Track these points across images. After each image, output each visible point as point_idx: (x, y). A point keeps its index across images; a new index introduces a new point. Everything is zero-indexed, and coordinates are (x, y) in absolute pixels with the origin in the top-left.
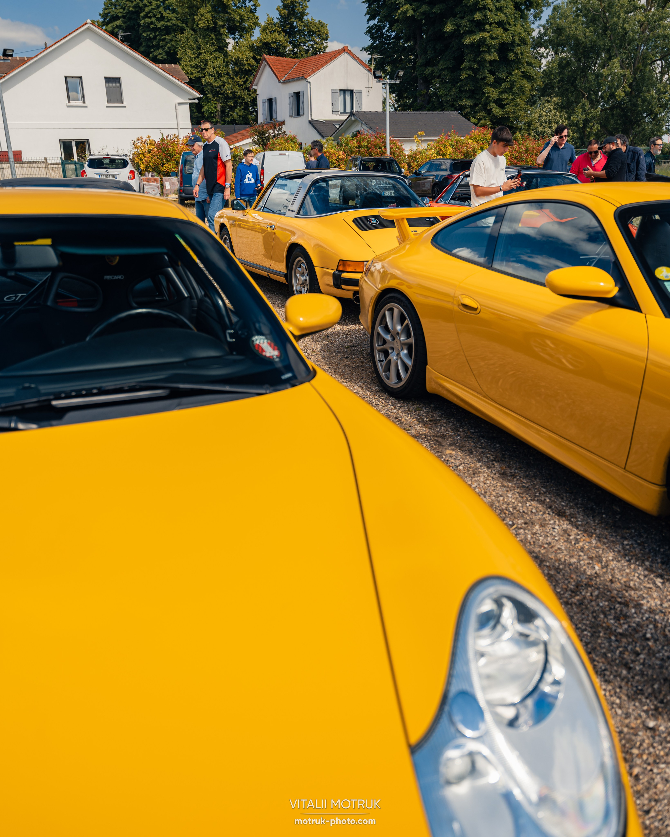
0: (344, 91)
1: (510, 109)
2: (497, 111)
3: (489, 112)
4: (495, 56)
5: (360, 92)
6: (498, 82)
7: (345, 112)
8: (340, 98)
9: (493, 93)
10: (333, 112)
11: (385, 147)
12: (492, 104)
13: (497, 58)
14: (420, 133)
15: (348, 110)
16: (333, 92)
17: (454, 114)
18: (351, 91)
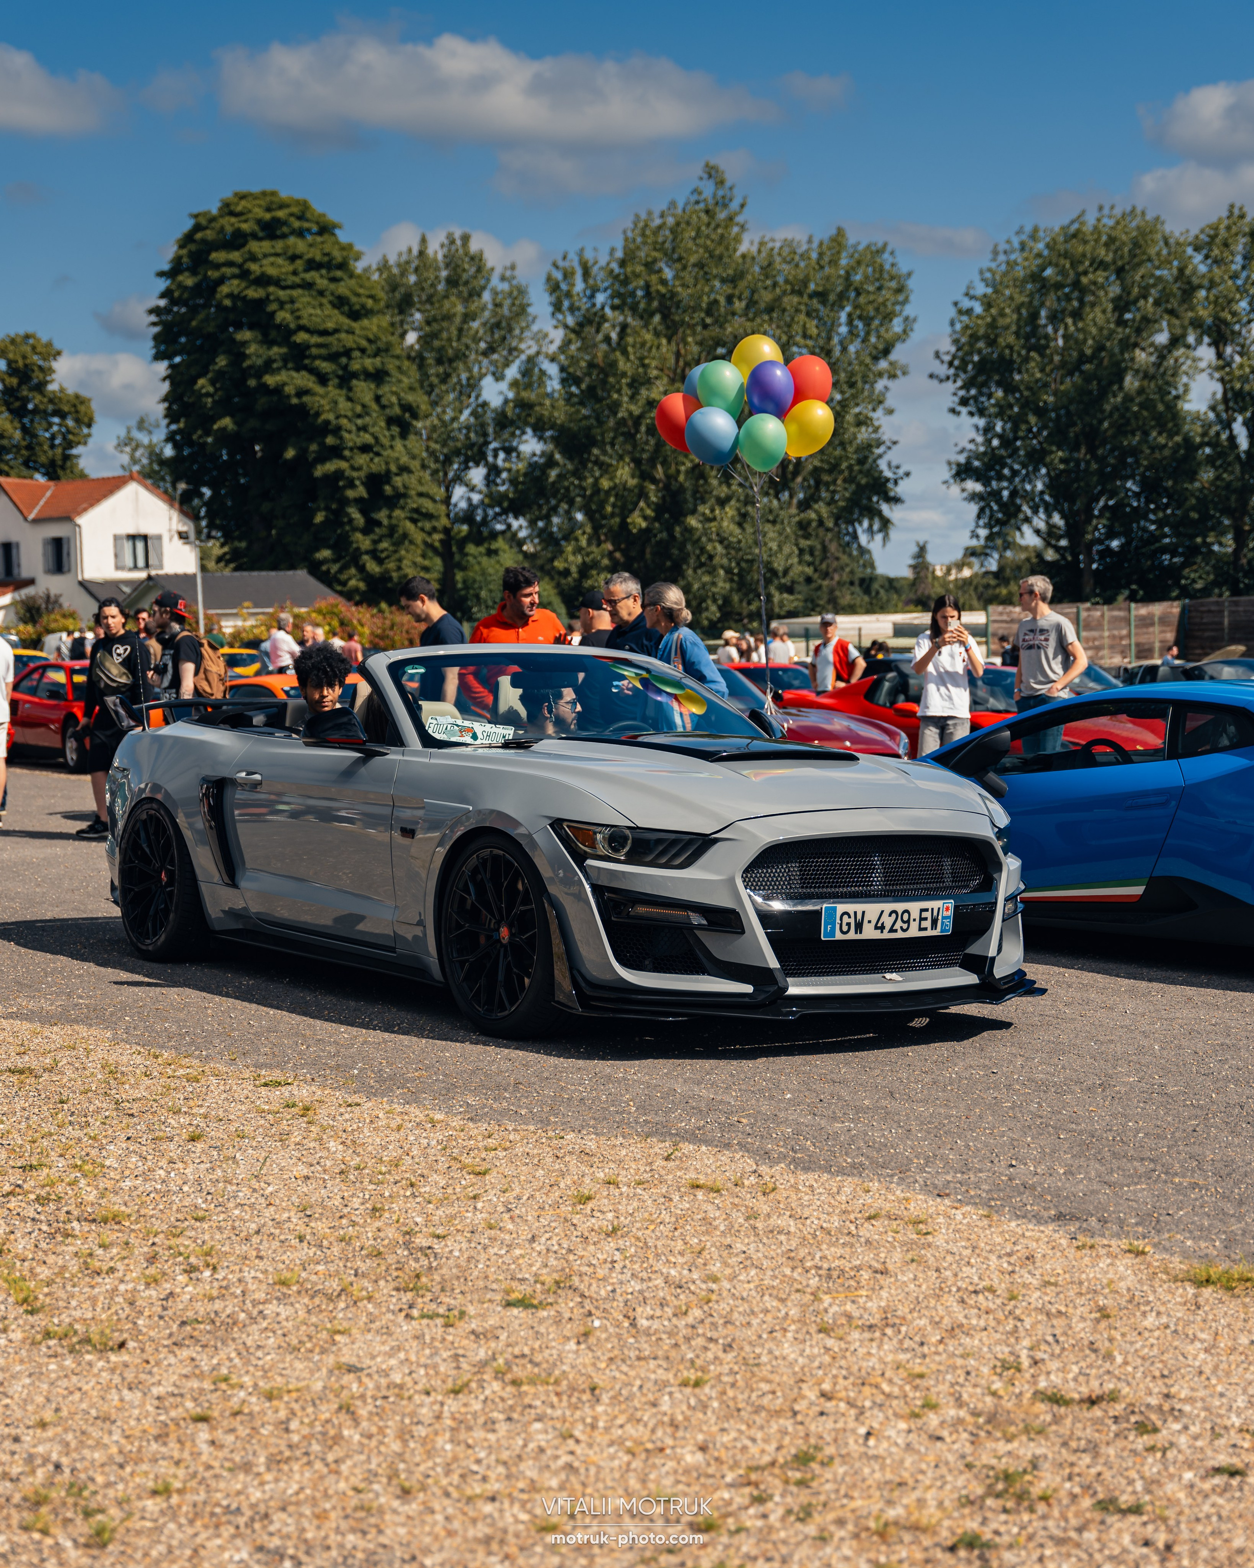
0: (133, 538)
1: (391, 565)
2: (372, 567)
3: (362, 569)
4: (361, 491)
5: (159, 538)
6: (371, 525)
7: (135, 567)
8: (128, 546)
9: (364, 542)
10: (118, 568)
11: (197, 622)
12: (366, 557)
13: (365, 495)
14: (246, 604)
15: (141, 562)
16: (116, 538)
17: (301, 574)
18: (145, 538)
